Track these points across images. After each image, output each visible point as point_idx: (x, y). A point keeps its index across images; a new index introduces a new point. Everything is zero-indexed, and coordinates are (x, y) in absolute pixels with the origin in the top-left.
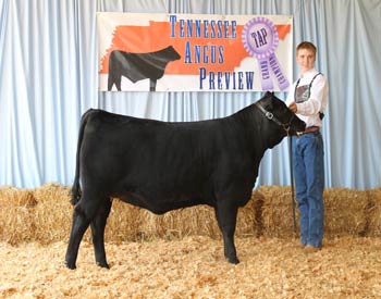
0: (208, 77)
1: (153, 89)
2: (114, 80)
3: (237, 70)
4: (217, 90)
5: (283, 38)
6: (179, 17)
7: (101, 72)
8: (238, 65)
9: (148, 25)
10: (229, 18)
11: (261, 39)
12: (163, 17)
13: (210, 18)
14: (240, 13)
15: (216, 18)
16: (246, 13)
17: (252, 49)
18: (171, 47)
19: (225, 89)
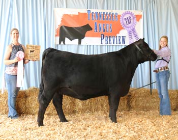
0: (105, 38)
2: (62, 40)
3: (118, 35)
4: (109, 44)
5: (138, 20)
6: (92, 11)
9: (77, 14)
10: (114, 12)
11: (129, 21)
12: (84, 11)
13: (105, 11)
14: (119, 9)
15: (109, 11)
16: (122, 9)
17: (125, 26)
18: (88, 24)
19: (113, 44)
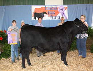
0: (52, 17)
1: (42, 19)
3: (57, 16)
5: (65, 9)
6: (47, 6)
7: (33, 16)
8: (58, 15)
9: (41, 8)
10: (56, 6)
13: (52, 6)
17: (60, 12)
19: (55, 19)
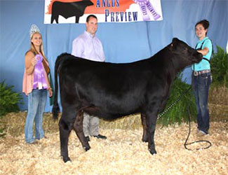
1: (77, 22)
2: (55, 17)
4: (115, 22)
7: (48, 13)
8: (128, 8)
19: (120, 21)
